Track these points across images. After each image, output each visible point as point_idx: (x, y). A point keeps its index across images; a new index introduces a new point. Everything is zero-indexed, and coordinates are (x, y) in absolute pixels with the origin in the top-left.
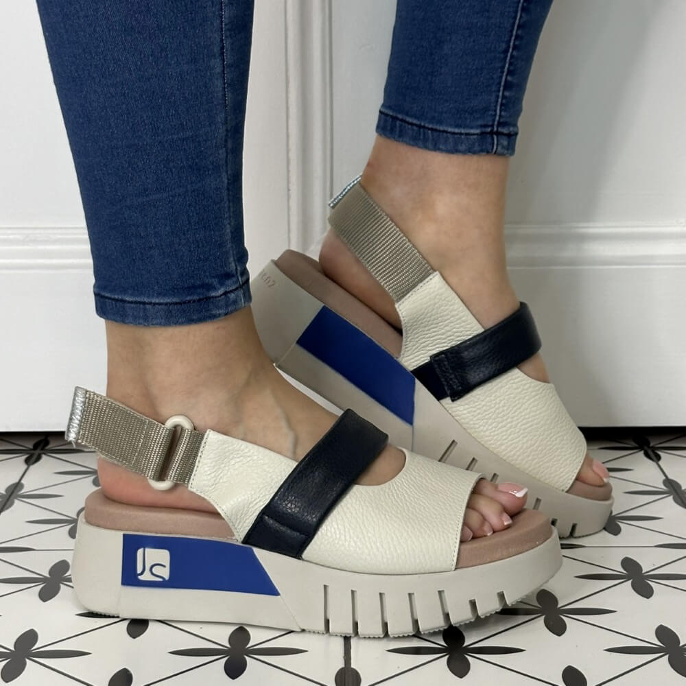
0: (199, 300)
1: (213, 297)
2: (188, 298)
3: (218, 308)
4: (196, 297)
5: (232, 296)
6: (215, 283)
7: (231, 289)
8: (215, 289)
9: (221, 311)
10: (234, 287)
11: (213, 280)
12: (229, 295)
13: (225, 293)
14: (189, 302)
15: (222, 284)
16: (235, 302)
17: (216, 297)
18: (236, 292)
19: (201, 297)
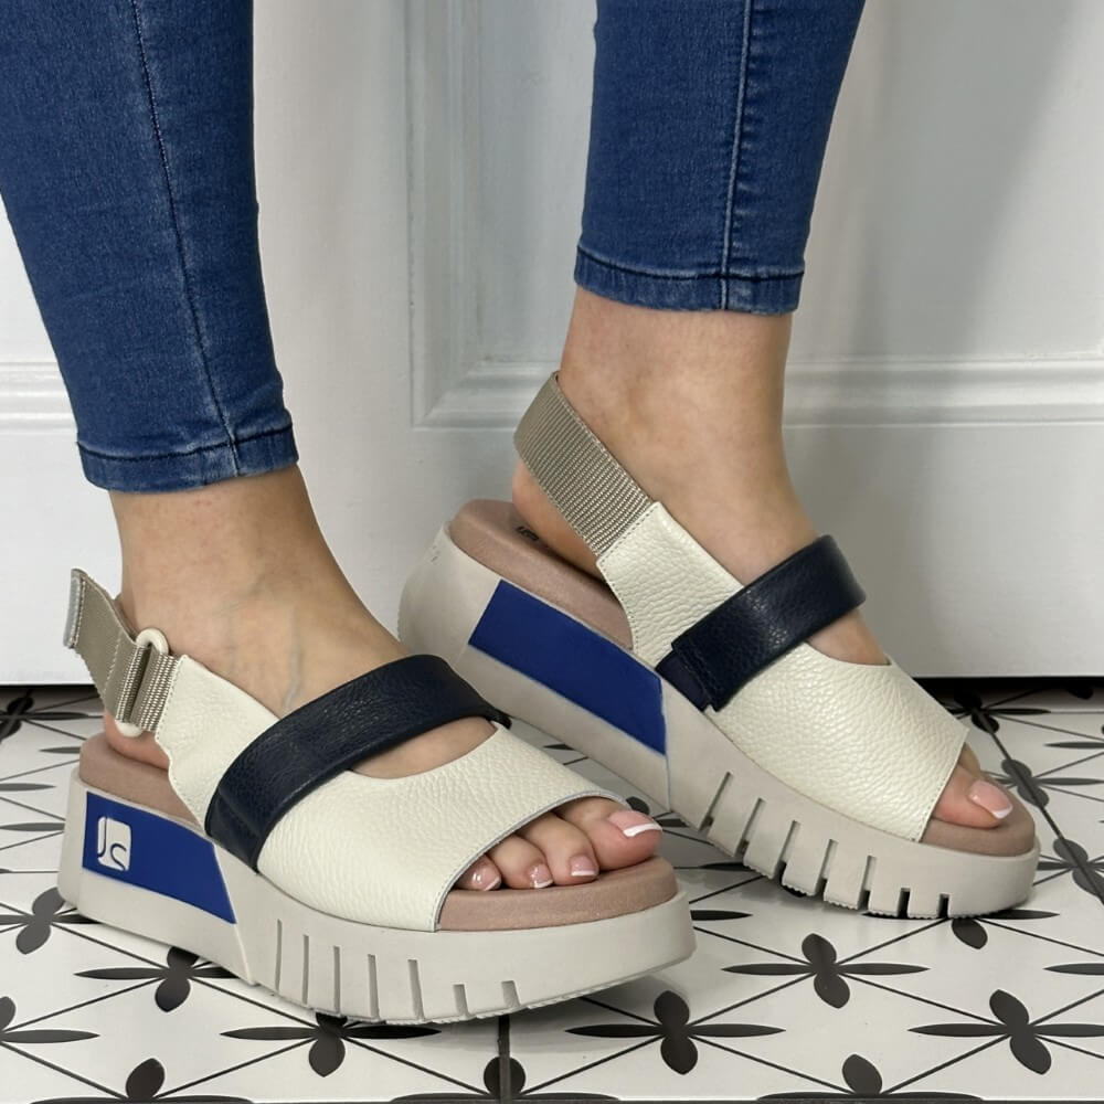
0: (160, 457)
1: (179, 454)
2: (146, 453)
3: (190, 471)
4: (155, 453)
5: (211, 455)
6: (183, 433)
7: (208, 444)
8: (183, 442)
9: (193, 478)
10: (215, 442)
11: (180, 429)
12: (206, 454)
13: (199, 450)
14: (147, 458)
15: (195, 436)
16: (217, 465)
17: (183, 455)
18: (219, 451)
19: (162, 453)
